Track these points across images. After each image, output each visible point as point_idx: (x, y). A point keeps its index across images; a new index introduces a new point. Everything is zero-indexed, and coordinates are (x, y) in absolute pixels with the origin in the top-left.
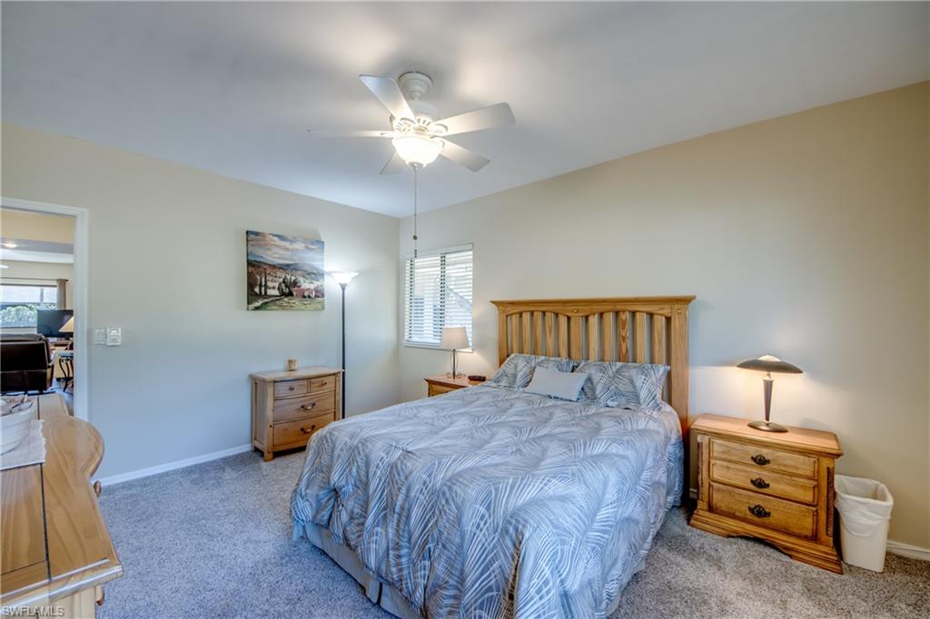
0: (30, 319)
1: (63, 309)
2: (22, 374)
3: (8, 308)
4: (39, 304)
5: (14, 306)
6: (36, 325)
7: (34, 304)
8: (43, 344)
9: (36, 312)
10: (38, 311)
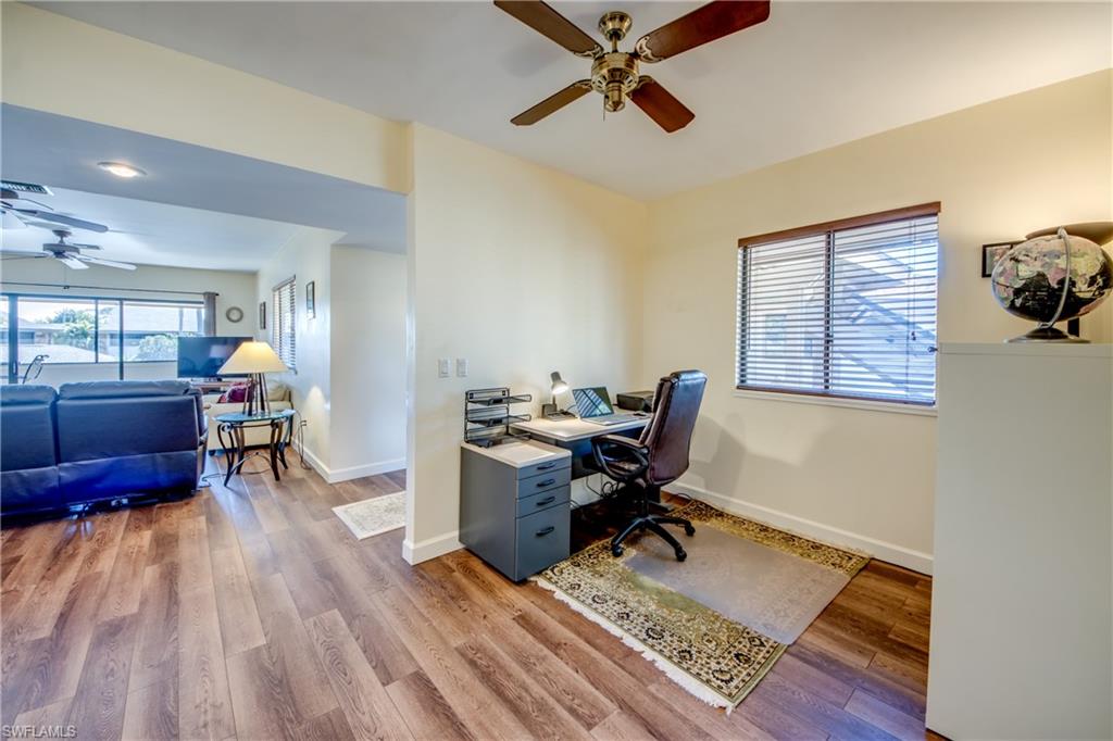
0: (170, 350)
1: (212, 335)
2: (154, 463)
3: (147, 338)
4: (178, 333)
5: (153, 335)
6: (176, 358)
7: (173, 332)
8: (192, 401)
9: (176, 342)
10: (179, 338)
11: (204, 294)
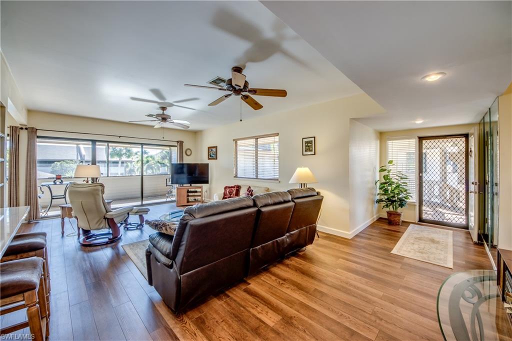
11: (178, 142)
